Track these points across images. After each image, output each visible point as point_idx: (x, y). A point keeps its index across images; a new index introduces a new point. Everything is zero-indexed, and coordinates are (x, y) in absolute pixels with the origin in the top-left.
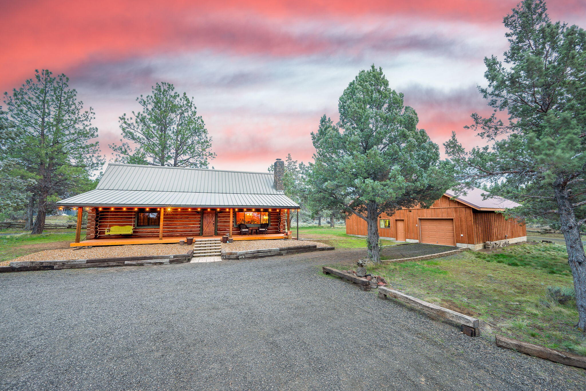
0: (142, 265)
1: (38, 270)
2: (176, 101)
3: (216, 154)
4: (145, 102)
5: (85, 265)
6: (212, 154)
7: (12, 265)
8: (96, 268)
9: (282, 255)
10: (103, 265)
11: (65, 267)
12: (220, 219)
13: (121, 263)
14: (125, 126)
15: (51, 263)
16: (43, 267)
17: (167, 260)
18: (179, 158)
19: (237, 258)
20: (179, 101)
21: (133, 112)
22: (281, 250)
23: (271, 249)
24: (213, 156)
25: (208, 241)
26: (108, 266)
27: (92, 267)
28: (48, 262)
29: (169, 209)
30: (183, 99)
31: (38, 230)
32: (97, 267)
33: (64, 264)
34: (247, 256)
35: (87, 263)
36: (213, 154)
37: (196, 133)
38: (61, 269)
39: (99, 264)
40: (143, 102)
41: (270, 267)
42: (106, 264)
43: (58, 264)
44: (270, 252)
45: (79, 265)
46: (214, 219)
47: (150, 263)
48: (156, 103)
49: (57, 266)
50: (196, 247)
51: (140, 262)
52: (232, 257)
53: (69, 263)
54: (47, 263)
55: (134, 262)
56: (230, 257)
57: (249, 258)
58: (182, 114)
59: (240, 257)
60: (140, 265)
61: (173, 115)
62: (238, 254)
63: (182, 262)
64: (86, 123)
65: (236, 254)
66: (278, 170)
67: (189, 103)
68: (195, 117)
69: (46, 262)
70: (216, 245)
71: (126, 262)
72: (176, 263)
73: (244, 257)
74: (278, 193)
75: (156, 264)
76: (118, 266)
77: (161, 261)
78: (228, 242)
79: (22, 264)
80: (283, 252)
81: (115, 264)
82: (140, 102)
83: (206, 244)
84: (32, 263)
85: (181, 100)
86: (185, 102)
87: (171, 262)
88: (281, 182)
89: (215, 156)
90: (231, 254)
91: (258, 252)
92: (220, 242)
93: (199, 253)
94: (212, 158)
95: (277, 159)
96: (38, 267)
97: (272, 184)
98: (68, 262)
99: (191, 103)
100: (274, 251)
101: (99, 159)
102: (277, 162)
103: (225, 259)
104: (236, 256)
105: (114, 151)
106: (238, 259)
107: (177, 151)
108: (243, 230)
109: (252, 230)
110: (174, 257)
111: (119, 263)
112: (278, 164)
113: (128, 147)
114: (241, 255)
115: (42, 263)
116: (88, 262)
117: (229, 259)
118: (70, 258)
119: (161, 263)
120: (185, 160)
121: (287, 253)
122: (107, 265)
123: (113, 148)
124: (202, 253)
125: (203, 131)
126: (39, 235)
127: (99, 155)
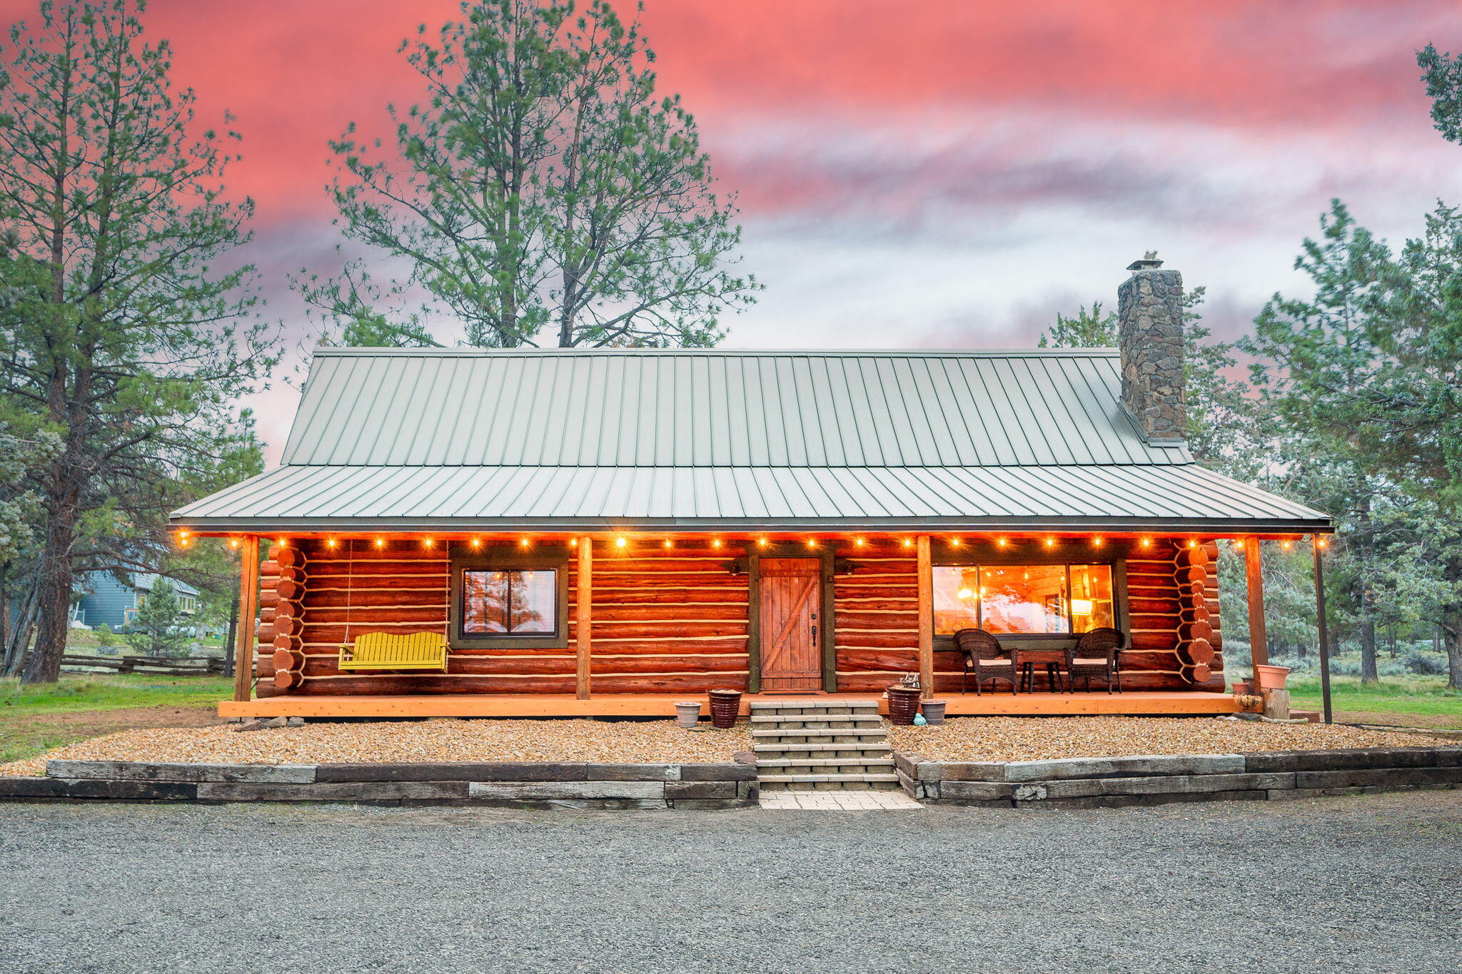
0: (541, 804)
1: (143, 799)
2: (561, 33)
3: (758, 281)
4: (432, 56)
5: (311, 791)
6: (739, 283)
7: (53, 773)
8: (356, 807)
9: (1263, 795)
10: (381, 796)
11: (236, 795)
12: (848, 606)
13: (454, 788)
14: (350, 179)
15: (183, 771)
16: (158, 786)
17: (655, 789)
18: (585, 317)
19: (1007, 799)
20: (576, 31)
21: (391, 108)
22: (1256, 765)
23: (1191, 755)
24: (748, 293)
25: (815, 710)
26: (400, 803)
27: (340, 802)
28: (173, 768)
29: (621, 542)
30: (590, 22)
31: (44, 668)
32: (361, 803)
33: (230, 779)
34: (1061, 789)
35: (317, 780)
36: (746, 282)
37: (656, 179)
38: (220, 802)
39: (364, 790)
40: (425, 58)
41: (1231, 846)
42: (391, 792)
43: (209, 777)
44: (1190, 773)
45: (288, 788)
46: (814, 604)
47: (578, 798)
48: (476, 58)
49: (208, 787)
50: (760, 739)
51: (532, 789)
52: (976, 793)
53: (250, 778)
54: (170, 773)
55: (508, 790)
56: (966, 793)
57: (1072, 802)
58: (586, 94)
59: (1023, 792)
60: (534, 806)
61: (549, 106)
62: (1010, 775)
63: (723, 806)
64: (209, 183)
65: (999, 772)
66: (1145, 323)
67: (617, 34)
68: (647, 103)
69: (167, 768)
70: (859, 731)
71: (475, 788)
72: (694, 804)
73: (1042, 793)
74: (1158, 456)
75: (602, 802)
76: (441, 802)
77: (627, 793)
78: (919, 719)
79: (85, 769)
80: (1266, 779)
81: (427, 791)
82: (414, 59)
83: (804, 724)
84: (121, 766)
85: (582, 24)
86: (604, 34)
87: (674, 798)
88: (1166, 390)
89: (755, 294)
90: (969, 773)
91: (1123, 769)
92: (880, 718)
93: (784, 769)
94: (740, 304)
95: (1137, 266)
96: (142, 789)
97: (1112, 409)
98: (247, 771)
99: (633, 35)
100: (1216, 769)
101: (260, 338)
102: (1137, 279)
103: (935, 802)
104: (1001, 788)
105: (309, 300)
106: (1014, 803)
107: (570, 283)
108: (983, 663)
109: (1026, 666)
110: (687, 773)
111: (443, 788)
112: (1145, 288)
113: (365, 276)
114: (1029, 782)
115: (153, 771)
116: (324, 775)
117: (962, 802)
118: (255, 758)
119: (627, 803)
120: (609, 326)
121: (1295, 788)
122: (397, 795)
123: (305, 288)
124: (799, 769)
125: (690, 170)
126: (51, 687)
127: (261, 323)
